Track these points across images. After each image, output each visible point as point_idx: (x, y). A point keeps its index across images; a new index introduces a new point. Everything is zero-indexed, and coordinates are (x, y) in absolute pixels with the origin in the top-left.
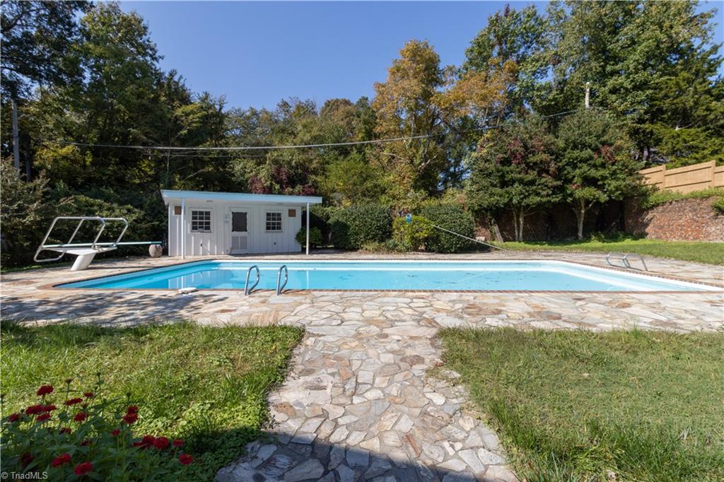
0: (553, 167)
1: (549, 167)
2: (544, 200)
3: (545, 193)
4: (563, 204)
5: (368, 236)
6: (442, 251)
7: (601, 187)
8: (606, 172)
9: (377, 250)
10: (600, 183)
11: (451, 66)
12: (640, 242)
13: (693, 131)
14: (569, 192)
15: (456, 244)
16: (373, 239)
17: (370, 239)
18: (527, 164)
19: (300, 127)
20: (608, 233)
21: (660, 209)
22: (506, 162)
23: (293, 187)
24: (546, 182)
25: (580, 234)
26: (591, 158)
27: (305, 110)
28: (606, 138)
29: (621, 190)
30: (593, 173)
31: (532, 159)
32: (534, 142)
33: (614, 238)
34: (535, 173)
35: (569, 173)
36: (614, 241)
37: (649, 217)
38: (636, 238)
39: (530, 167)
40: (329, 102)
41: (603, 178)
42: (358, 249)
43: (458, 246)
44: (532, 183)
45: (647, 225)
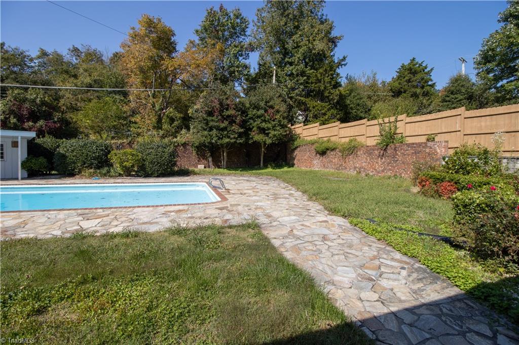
0: (238, 120)
1: (236, 119)
2: (233, 141)
3: (232, 136)
4: (246, 144)
5: (84, 164)
6: (147, 175)
7: (267, 135)
8: (270, 126)
9: (91, 176)
10: (267, 132)
11: (192, 40)
12: (291, 169)
13: (324, 104)
14: (251, 137)
15: (157, 171)
16: (90, 167)
17: (86, 167)
18: (223, 116)
19: (81, 70)
20: (277, 164)
21: (299, 149)
22: (210, 114)
23: (35, 122)
24: (234, 129)
25: (262, 164)
26: (263, 115)
27: (93, 57)
28: (271, 103)
29: (277, 137)
30: (264, 125)
31: (226, 113)
32: (228, 102)
33: (279, 166)
34: (227, 123)
35: (251, 124)
36: (279, 168)
37: (295, 154)
38: (289, 167)
39: (224, 118)
40: (117, 53)
41: (269, 129)
42: (76, 175)
43: (160, 172)
44: (225, 129)
45: (294, 159)
